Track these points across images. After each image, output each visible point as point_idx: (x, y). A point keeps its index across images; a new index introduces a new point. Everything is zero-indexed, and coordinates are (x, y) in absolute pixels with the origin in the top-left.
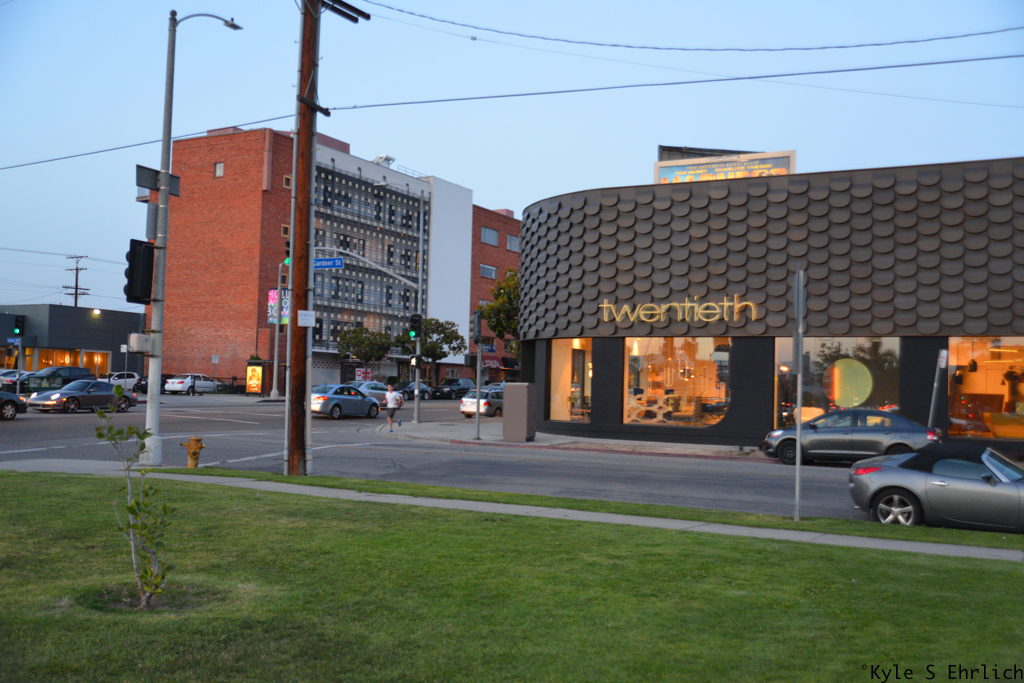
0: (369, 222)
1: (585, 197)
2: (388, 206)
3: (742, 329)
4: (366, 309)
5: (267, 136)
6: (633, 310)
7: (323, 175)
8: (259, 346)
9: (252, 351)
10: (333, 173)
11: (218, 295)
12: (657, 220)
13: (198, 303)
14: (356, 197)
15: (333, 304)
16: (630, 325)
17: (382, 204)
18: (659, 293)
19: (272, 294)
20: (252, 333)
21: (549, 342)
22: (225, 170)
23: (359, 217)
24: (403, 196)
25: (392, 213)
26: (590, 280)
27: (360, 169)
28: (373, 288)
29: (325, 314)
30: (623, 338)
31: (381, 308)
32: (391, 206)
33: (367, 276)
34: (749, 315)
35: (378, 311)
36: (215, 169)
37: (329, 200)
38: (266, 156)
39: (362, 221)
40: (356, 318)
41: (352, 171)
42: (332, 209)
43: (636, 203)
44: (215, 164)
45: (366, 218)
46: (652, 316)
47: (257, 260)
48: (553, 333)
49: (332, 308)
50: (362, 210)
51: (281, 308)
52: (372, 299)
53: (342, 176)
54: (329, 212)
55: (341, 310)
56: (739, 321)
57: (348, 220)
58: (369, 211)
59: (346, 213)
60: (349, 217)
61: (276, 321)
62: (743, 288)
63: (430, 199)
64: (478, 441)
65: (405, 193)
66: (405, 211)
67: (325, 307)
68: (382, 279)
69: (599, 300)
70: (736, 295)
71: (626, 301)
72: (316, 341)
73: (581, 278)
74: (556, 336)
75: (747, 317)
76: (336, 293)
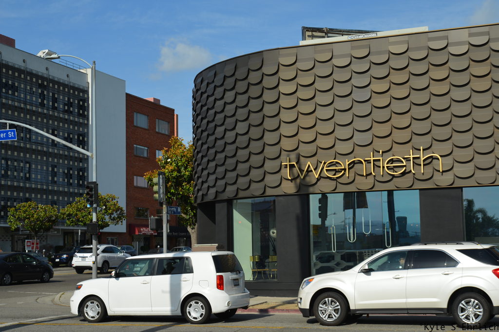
0: (34, 108)
2: (51, 94)
3: (430, 182)
4: (33, 186)
6: (317, 167)
10: (0, 64)
12: (337, 77)
14: (22, 86)
15: (3, 182)
16: (314, 182)
17: (45, 93)
18: (342, 149)
21: (230, 203)
23: (25, 103)
25: (55, 100)
26: (271, 139)
27: (25, 62)
28: (39, 167)
30: (308, 195)
31: (47, 186)
32: (54, 94)
33: (34, 156)
34: (436, 167)
35: (45, 187)
39: (28, 107)
41: (18, 62)
43: (315, 61)
45: (31, 105)
46: (336, 172)
50: (28, 97)
52: (39, 177)
55: (11, 188)
56: (425, 173)
58: (34, 99)
59: (13, 100)
62: (428, 140)
65: (66, 83)
66: (66, 99)
68: (47, 159)
69: (282, 158)
70: (422, 148)
71: (309, 157)
73: (262, 137)
74: (238, 197)
75: (434, 169)
76: (6, 172)
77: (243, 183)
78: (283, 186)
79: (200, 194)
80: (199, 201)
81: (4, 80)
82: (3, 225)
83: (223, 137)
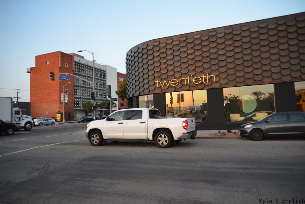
0: (90, 76)
1: (147, 44)
2: (95, 72)
5: (60, 53)
7: (77, 64)
8: (61, 108)
9: (59, 110)
11: (49, 96)
12: (174, 48)
13: (44, 98)
14: (86, 70)
15: (81, 97)
16: (167, 88)
18: (177, 75)
19: (62, 94)
20: (58, 105)
21: (137, 97)
22: (49, 63)
23: (87, 74)
24: (99, 70)
25: (96, 74)
26: (151, 73)
27: (87, 63)
29: (79, 100)
30: (165, 93)
34: (213, 80)
36: (47, 63)
37: (79, 70)
38: (60, 58)
39: (88, 76)
40: (88, 100)
41: (85, 63)
42: (80, 73)
43: (166, 43)
44: (47, 61)
45: (89, 75)
47: (59, 86)
48: (139, 93)
50: (88, 73)
51: (65, 98)
53: (82, 64)
54: (79, 73)
57: (85, 76)
59: (84, 74)
60: (85, 75)
61: (63, 101)
62: (209, 71)
63: (106, 70)
65: (99, 69)
66: (100, 73)
67: (79, 98)
69: (155, 80)
70: (207, 73)
71: (165, 79)
72: (78, 107)
73: (148, 73)
74: (140, 95)
75: (212, 81)
76: (82, 94)
77: (142, 90)
78: (155, 90)
79: (128, 95)
80: (128, 97)
81: (81, 68)
82: (82, 109)
83: (134, 74)
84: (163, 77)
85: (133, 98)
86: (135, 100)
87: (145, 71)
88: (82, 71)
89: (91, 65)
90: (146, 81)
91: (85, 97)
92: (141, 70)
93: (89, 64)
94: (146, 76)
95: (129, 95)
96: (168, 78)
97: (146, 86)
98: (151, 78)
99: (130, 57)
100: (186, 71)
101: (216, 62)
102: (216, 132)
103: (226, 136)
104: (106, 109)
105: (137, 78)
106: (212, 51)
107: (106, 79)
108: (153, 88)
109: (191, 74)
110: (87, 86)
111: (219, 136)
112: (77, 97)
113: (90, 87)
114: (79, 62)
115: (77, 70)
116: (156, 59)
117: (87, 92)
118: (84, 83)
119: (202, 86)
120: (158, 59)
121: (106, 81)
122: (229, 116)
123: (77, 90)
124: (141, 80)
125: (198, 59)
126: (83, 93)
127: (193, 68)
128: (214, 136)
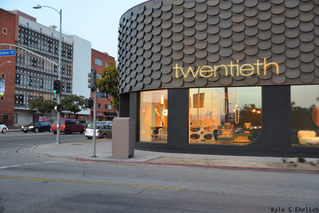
0: (45, 53)
2: (54, 46)
3: (270, 81)
4: (44, 91)
6: (195, 71)
7: (23, 30)
10: (28, 29)
12: (210, 12)
14: (39, 41)
15: (28, 88)
16: (194, 80)
17: (51, 45)
21: (138, 93)
23: (40, 50)
25: (56, 49)
26: (166, 52)
27: (41, 29)
28: (47, 81)
29: (25, 92)
30: (188, 88)
33: (44, 76)
34: (274, 72)
35: (50, 91)
37: (26, 42)
39: (42, 52)
40: (39, 94)
41: (37, 29)
42: (28, 45)
45: (44, 51)
46: (207, 74)
48: (142, 87)
49: (28, 90)
50: (42, 47)
52: (47, 86)
53: (32, 31)
55: (32, 91)
56: (267, 75)
58: (45, 48)
59: (34, 48)
62: (269, 54)
63: (73, 44)
64: (94, 159)
65: (62, 41)
66: (62, 49)
67: (25, 89)
68: (51, 78)
69: (172, 64)
70: (265, 59)
71: (190, 64)
72: (21, 104)
73: (160, 51)
74: (144, 89)
75: (272, 72)
76: (30, 83)
77: (147, 80)
78: (172, 82)
79: (121, 88)
80: (120, 92)
81: (30, 38)
82: (28, 109)
83: (135, 53)
84: (187, 60)
85: (131, 94)
86: (133, 98)
87: (156, 49)
88: (31, 44)
89: (48, 33)
90: (156, 67)
91: (35, 89)
92: (147, 46)
93: (45, 32)
94: (156, 58)
95: (123, 89)
96: (196, 64)
97: (156, 75)
98: (166, 61)
99: (129, 23)
100: (228, 52)
101: (281, 39)
102: (278, 160)
103: (298, 168)
104: (70, 112)
105: (140, 60)
106: (276, 20)
107: (72, 60)
108: (168, 79)
109: (238, 58)
110: (39, 70)
111: (285, 168)
112: (21, 87)
113: (45, 72)
114: (26, 26)
115: (23, 40)
116: (176, 29)
117: (38, 80)
118: (34, 64)
119: (255, 80)
120: (180, 29)
121: (72, 62)
122: (297, 133)
123: (21, 76)
124: (147, 63)
125: (249, 32)
126: (31, 81)
127: (240, 47)
128: (275, 167)
